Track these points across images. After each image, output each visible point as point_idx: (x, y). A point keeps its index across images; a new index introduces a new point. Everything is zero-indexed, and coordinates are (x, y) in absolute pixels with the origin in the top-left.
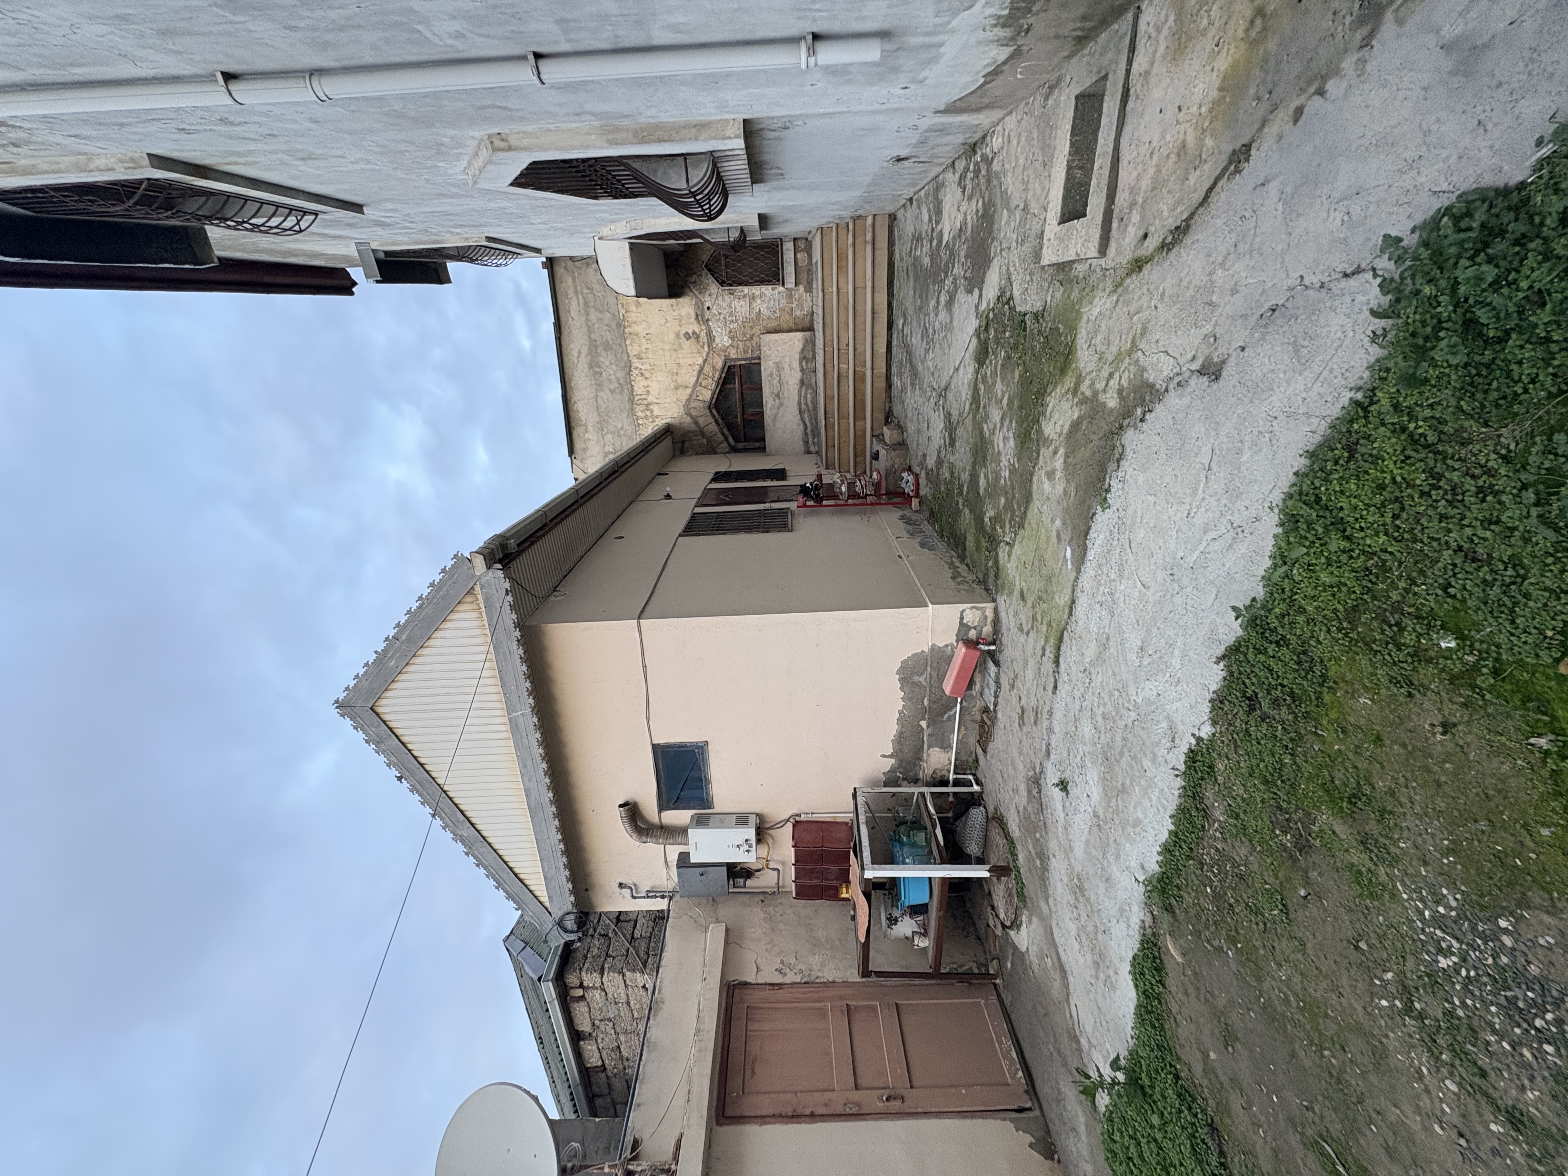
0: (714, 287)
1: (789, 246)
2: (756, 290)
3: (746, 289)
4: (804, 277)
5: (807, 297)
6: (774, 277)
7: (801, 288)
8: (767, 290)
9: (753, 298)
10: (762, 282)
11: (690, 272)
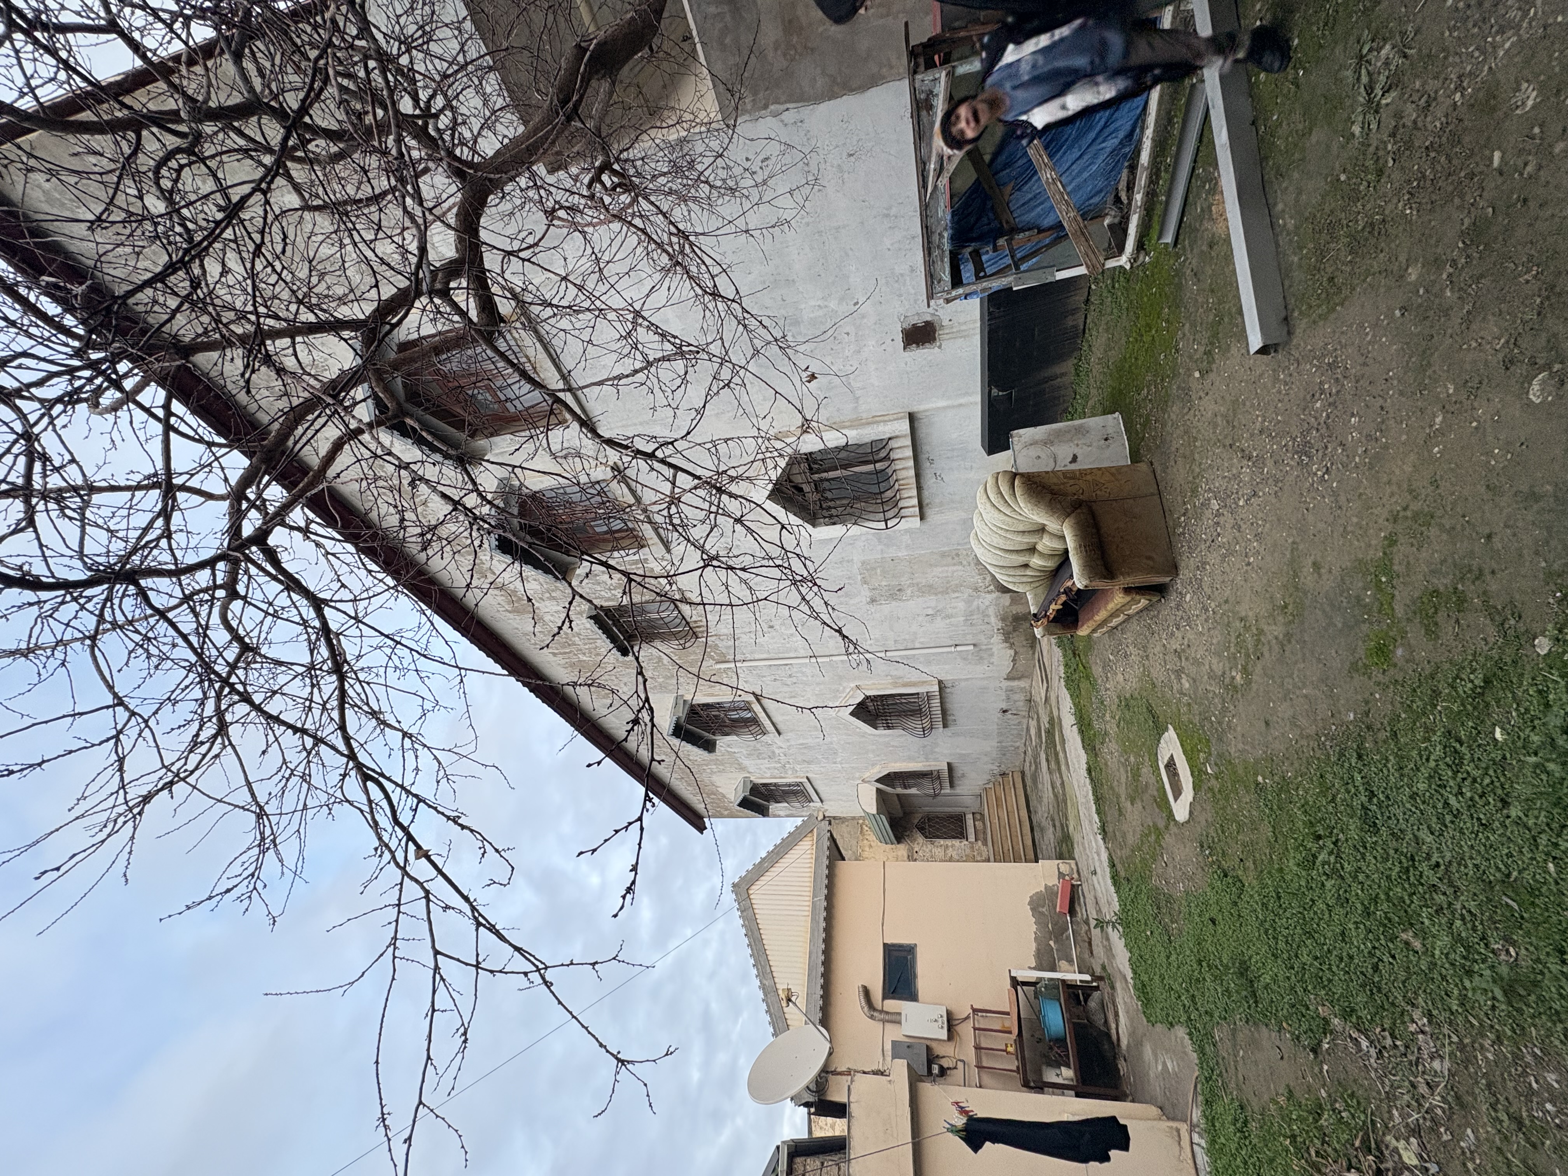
0: (921, 839)
1: (969, 817)
2: (949, 842)
3: (942, 842)
4: (981, 836)
5: (983, 848)
6: (961, 834)
7: (980, 843)
8: (956, 842)
9: (947, 847)
10: (954, 838)
11: (905, 829)
